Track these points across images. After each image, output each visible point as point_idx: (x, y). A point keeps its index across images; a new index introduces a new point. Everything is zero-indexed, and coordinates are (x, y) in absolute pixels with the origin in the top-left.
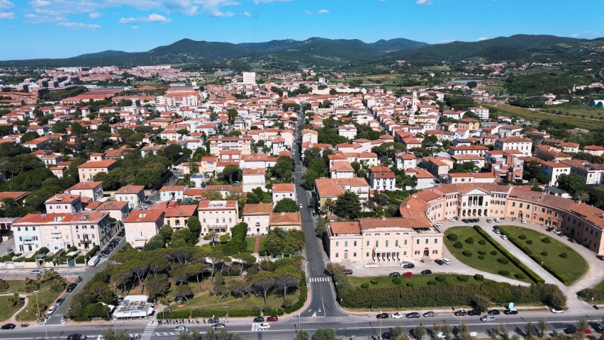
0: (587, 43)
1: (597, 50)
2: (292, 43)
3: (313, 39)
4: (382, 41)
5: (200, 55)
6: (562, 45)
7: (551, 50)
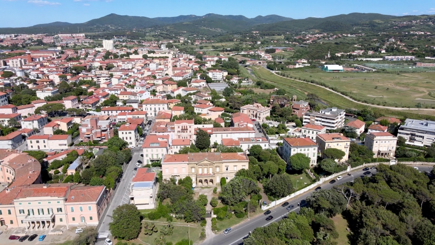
0: (395, 20)
1: (399, 25)
2: (193, 18)
3: (209, 15)
4: (260, 17)
5: (120, 26)
6: (377, 21)
7: (368, 24)
